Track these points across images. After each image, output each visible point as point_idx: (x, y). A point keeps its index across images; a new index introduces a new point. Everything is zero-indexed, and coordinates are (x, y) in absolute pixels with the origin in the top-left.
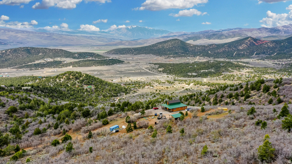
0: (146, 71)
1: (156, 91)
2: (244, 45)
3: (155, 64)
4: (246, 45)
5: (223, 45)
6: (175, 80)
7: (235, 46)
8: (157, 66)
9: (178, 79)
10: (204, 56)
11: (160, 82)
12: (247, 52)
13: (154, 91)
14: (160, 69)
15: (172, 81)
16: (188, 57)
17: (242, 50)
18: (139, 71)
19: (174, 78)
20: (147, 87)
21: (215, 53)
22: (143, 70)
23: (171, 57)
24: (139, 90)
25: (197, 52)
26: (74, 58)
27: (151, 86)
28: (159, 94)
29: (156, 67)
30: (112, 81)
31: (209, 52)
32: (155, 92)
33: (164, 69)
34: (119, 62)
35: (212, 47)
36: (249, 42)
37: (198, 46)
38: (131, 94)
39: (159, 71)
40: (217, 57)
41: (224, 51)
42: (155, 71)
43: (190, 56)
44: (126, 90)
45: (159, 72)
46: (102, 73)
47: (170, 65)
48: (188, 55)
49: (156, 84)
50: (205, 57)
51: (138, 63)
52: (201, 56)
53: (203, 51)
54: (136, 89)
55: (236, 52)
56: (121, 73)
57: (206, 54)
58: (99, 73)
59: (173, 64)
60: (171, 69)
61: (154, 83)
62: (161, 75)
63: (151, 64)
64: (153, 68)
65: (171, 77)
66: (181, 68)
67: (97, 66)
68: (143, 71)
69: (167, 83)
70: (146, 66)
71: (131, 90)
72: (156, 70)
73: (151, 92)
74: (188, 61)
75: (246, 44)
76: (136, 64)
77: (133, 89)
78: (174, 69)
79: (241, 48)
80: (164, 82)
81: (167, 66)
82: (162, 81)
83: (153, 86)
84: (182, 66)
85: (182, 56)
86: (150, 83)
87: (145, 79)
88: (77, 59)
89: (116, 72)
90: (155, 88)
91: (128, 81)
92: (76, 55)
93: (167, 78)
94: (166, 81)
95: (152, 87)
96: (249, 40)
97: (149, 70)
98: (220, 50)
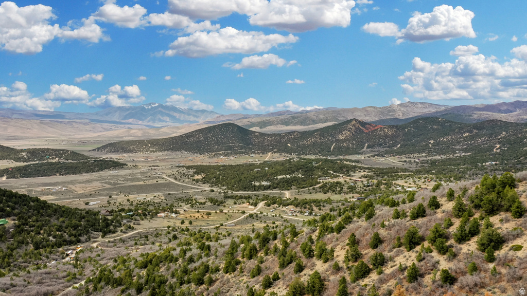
0: (167, 181)
1: (183, 222)
2: (346, 132)
3: (188, 167)
4: (349, 133)
5: (311, 133)
6: (226, 197)
7: (331, 134)
8: (192, 171)
9: (232, 195)
10: (279, 151)
11: (194, 202)
12: (353, 144)
13: (178, 224)
14: (196, 177)
15: (219, 200)
16: (252, 154)
17: (343, 141)
18: (154, 181)
19: (224, 193)
20: (163, 215)
21: (298, 146)
22: (163, 178)
23: (221, 155)
24: (142, 222)
25: (268, 145)
26: (18, 160)
27: (172, 212)
28: (188, 230)
29: (189, 174)
30: (87, 204)
31: (289, 145)
32: (180, 225)
33: (205, 176)
34: (116, 166)
35: (293, 137)
36: (353, 128)
37: (268, 135)
38: (119, 233)
39: (194, 180)
40: (303, 152)
41: (314, 143)
42: (187, 180)
43: (256, 152)
44: (108, 225)
45: (194, 182)
46: (71, 188)
47: (217, 168)
48: (251, 150)
49: (185, 208)
50: (283, 154)
51: (156, 168)
52: (275, 152)
53: (279, 142)
54: (136, 220)
55: (334, 144)
56: (113, 187)
57: (283, 149)
58: (64, 188)
59: (222, 166)
60: (220, 175)
61: (181, 206)
62: (198, 189)
63: (180, 168)
64: (183, 175)
65: (219, 191)
66: (238, 172)
67: (65, 174)
68: (160, 181)
69: (209, 204)
70: (170, 172)
71: (120, 224)
72: (189, 179)
73: (169, 227)
74: (252, 162)
75: (349, 131)
76: (149, 169)
77: (128, 222)
78: (226, 175)
79: (341, 137)
80: (203, 201)
81: (212, 170)
82: (200, 201)
83: (176, 210)
84: (242, 170)
85: (240, 153)
86: (172, 205)
87: (163, 198)
88: (24, 162)
89: (104, 185)
90: (181, 217)
91: (125, 202)
92: (24, 154)
93: (210, 192)
94: (207, 200)
95: (174, 215)
96: (352, 123)
97: (176, 179)
98: (307, 142)
